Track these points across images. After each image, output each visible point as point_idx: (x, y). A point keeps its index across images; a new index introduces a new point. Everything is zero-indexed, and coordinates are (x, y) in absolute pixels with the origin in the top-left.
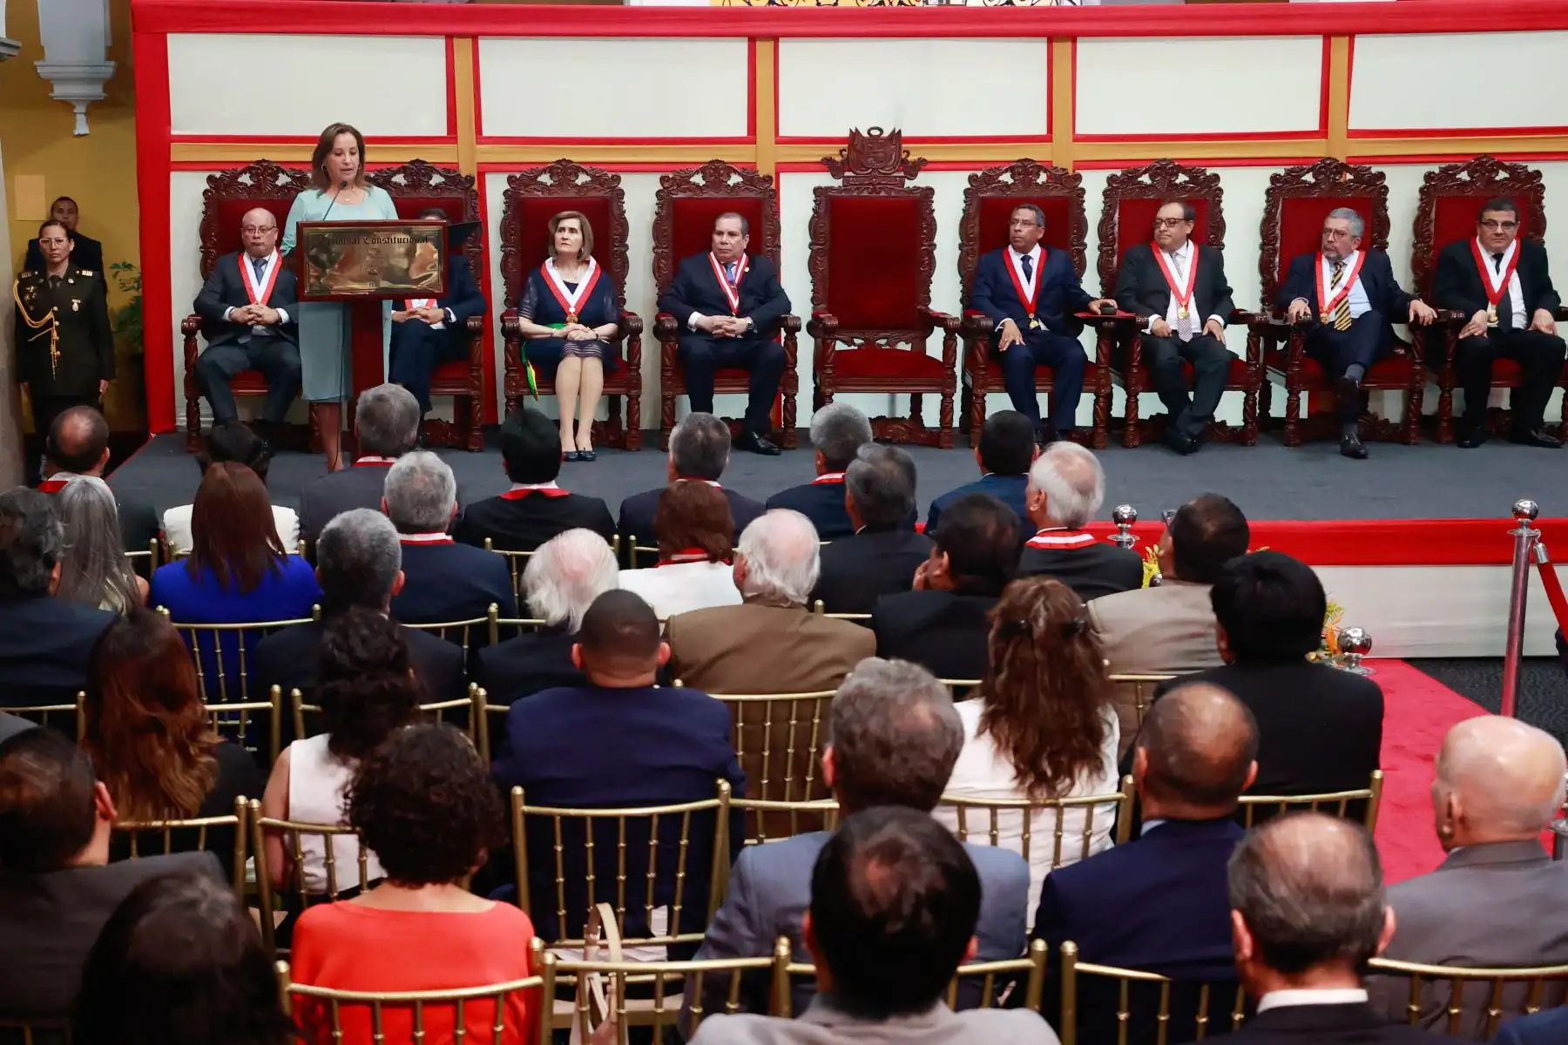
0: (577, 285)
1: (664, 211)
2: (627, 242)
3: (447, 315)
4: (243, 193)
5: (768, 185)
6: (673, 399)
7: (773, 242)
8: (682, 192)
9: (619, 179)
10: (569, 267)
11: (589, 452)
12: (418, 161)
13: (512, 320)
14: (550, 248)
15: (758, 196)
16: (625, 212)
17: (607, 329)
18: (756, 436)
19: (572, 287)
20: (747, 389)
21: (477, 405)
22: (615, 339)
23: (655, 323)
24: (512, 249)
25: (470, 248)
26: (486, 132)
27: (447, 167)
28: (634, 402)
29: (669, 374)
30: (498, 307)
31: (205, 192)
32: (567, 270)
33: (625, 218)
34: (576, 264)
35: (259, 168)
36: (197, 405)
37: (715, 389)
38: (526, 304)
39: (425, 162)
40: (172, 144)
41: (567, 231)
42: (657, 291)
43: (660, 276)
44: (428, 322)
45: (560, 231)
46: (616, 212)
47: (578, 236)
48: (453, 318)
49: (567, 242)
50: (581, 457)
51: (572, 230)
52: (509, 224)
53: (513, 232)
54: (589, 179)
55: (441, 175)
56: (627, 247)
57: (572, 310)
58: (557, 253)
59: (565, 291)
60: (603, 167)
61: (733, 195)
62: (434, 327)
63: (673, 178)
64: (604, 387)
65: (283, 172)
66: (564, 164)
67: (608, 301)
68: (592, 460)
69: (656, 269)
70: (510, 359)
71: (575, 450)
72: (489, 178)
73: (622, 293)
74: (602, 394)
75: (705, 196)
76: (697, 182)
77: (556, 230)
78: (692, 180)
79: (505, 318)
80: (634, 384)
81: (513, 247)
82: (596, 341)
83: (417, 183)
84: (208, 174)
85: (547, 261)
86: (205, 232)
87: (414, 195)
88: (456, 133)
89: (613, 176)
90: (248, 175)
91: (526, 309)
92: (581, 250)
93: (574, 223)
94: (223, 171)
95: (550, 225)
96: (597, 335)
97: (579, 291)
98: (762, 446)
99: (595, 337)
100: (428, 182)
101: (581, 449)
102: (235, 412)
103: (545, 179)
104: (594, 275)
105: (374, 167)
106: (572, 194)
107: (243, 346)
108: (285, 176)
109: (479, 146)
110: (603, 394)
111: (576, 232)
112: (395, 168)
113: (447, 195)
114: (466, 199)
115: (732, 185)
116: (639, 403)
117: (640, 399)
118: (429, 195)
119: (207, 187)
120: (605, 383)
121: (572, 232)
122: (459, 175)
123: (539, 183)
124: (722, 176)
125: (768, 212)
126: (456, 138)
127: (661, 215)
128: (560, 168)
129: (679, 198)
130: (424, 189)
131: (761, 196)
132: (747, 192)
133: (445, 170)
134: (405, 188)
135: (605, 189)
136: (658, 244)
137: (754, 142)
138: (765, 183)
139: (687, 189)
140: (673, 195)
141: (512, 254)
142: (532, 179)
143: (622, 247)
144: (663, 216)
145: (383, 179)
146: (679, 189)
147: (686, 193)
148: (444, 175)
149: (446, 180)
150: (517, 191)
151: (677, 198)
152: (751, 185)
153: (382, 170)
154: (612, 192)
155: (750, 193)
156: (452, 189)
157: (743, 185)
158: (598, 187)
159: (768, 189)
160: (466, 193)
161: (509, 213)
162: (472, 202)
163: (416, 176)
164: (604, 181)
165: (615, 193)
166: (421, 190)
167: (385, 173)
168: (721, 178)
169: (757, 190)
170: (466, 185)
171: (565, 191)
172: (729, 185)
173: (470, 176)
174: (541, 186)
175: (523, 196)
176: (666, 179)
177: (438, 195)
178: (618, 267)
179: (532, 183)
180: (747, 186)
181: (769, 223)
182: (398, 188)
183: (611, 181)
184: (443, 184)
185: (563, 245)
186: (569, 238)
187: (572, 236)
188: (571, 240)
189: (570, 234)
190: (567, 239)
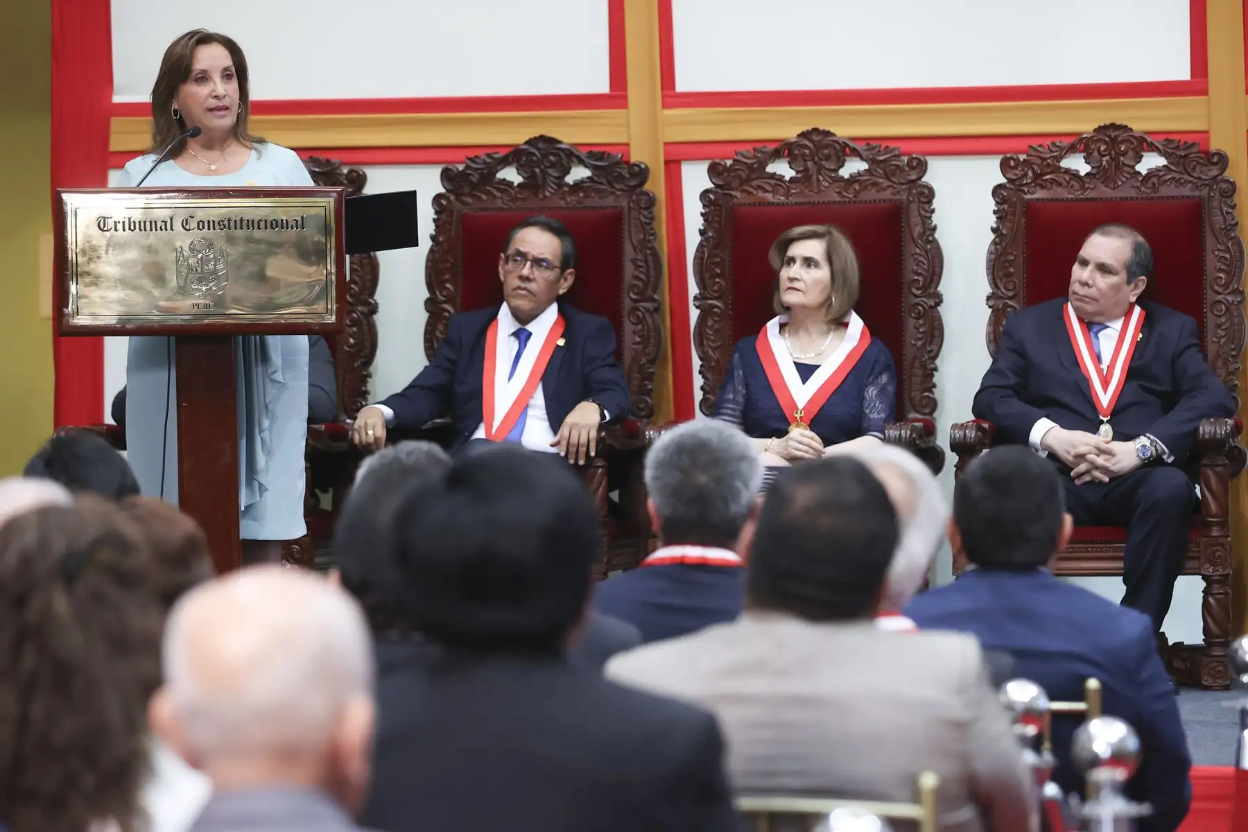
0: (816, 367)
1: (1008, 225)
5: (1217, 172)
7: (1226, 286)
8: (1043, 187)
9: (922, 167)
10: (807, 330)
12: (542, 138)
14: (773, 299)
15: (1197, 193)
16: (934, 229)
19: (806, 371)
24: (716, 303)
25: (637, 301)
26: (683, 84)
32: (803, 340)
33: (935, 243)
34: (823, 328)
39: (554, 141)
40: (114, 119)
41: (798, 263)
45: (788, 265)
46: (918, 229)
47: (823, 273)
49: (796, 285)
51: (809, 262)
52: (711, 256)
53: (718, 271)
54: (863, 166)
55: (588, 166)
56: (939, 300)
57: (800, 413)
58: (784, 307)
59: (791, 376)
60: (893, 146)
61: (1148, 193)
63: (1025, 163)
66: (815, 138)
69: (993, 341)
73: (928, 384)
75: (1089, 194)
77: (781, 262)
78: (1065, 163)
81: (716, 299)
83: (540, 180)
85: (769, 324)
88: (625, 88)
89: (912, 162)
92: (829, 301)
93: (813, 248)
95: (774, 256)
97: (819, 379)
103: (781, 167)
109: (669, 112)
111: (817, 265)
112: (501, 153)
113: (595, 201)
114: (630, 209)
115: (1143, 172)
118: (562, 204)
121: (809, 266)
122: (621, 164)
123: (767, 176)
124: (1124, 154)
125: (1217, 226)
126: (625, 97)
127: (1002, 233)
128: (807, 147)
129: (1038, 199)
130: (552, 191)
131: (1205, 192)
132: (1176, 187)
133: (591, 155)
134: (517, 189)
135: (895, 186)
136: (995, 290)
137: (1204, 92)
138: (1211, 167)
139: (1053, 181)
140: (1025, 194)
141: (716, 312)
142: (754, 168)
143: (929, 296)
144: (1005, 235)
145: (479, 174)
146: (1038, 182)
147: (1051, 189)
148: (590, 164)
149: (592, 173)
150: (726, 192)
151: (1032, 199)
152: (1183, 172)
153: (476, 157)
154: (910, 190)
155: (1181, 187)
156: (605, 189)
157: (1165, 171)
158: (881, 180)
159: (1219, 177)
160: (630, 197)
161: (710, 234)
162: (640, 213)
163: (538, 167)
164: (893, 168)
165: (914, 192)
166: (547, 194)
167: (482, 162)
168: (1122, 159)
169: (1195, 181)
170: (630, 182)
171: (815, 191)
172: (1139, 173)
173: (637, 165)
174: (773, 182)
175: (735, 201)
176: (1012, 163)
177: (579, 203)
178: (919, 336)
179: (754, 176)
180: (1173, 173)
181: (1220, 247)
182: (505, 189)
183: (907, 169)
184: (587, 180)
185: (789, 291)
186: (801, 276)
187: (808, 273)
188: (805, 283)
189: (804, 268)
190: (797, 279)
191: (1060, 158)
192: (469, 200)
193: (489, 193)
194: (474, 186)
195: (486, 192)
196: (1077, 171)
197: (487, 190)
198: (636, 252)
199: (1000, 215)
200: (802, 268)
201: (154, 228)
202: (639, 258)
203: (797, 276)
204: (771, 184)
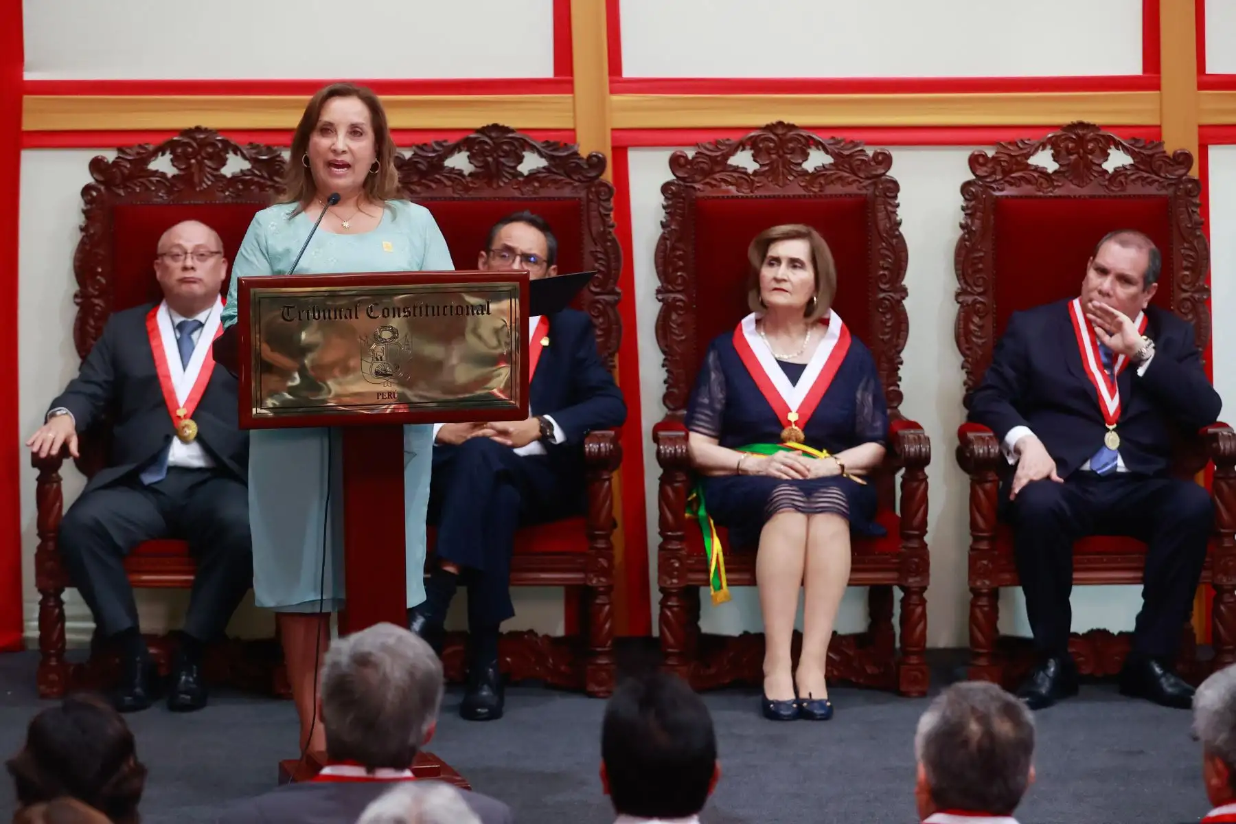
0: (803, 367)
1: (977, 222)
2: (904, 283)
3: (546, 428)
4: (157, 191)
5: (1182, 171)
6: (994, 596)
7: (1193, 284)
8: (1011, 184)
9: (887, 161)
10: (788, 332)
11: (821, 702)
12: (495, 127)
13: (673, 440)
14: (752, 296)
15: (1163, 192)
16: (899, 224)
17: (864, 454)
18: (1158, 670)
19: (793, 371)
20: (1140, 575)
21: (604, 605)
22: (877, 473)
23: (957, 443)
24: (679, 296)
25: (597, 294)
26: (629, 71)
27: (553, 138)
28: (915, 598)
29: (984, 546)
30: (652, 410)
31: (86, 190)
32: (783, 339)
33: (900, 237)
34: (802, 326)
35: (189, 145)
36: (60, 603)
37: (1076, 575)
38: (703, 405)
39: (507, 130)
40: (26, 98)
41: (784, 265)
42: (964, 377)
43: (968, 349)
44: (509, 442)
45: (771, 265)
46: (883, 224)
47: (807, 275)
48: (559, 436)
49: (784, 286)
50: (803, 711)
51: (794, 263)
52: (674, 248)
53: (681, 263)
54: (828, 160)
55: (541, 155)
56: (904, 292)
57: (793, 417)
58: (764, 305)
59: (779, 379)
60: (856, 136)
61: (1116, 191)
62: (520, 452)
63: (993, 158)
64: (853, 570)
65: (236, 150)
66: (780, 131)
67: (865, 398)
68: (827, 716)
69: (963, 337)
70: (669, 516)
71: (792, 697)
72: (636, 158)
73: (894, 378)
74: (849, 585)
75: (1057, 192)
76: (1041, 164)
77: (762, 262)
78: (1033, 161)
79: (662, 434)
80: (917, 562)
81: (679, 292)
82: (839, 480)
83: (493, 169)
84: (91, 154)
85: (744, 321)
86: (84, 266)
87: (487, 193)
88: (571, 73)
89: (876, 154)
90: (168, 156)
91: (703, 416)
92: (811, 300)
93: (797, 249)
94: (120, 149)
95: (753, 255)
96: (842, 467)
97: (808, 379)
98: (1170, 690)
99: (837, 471)
100: (515, 168)
101: (804, 695)
102: (134, 615)
103: (744, 160)
104: (837, 348)
105: (407, 138)
106: (795, 189)
107: (151, 489)
108: (239, 158)
109: (616, 98)
110: (852, 583)
111: (803, 265)
112: (452, 140)
113: (551, 192)
114: (589, 201)
115: (1111, 170)
116: (923, 602)
117: (926, 595)
118: (517, 194)
119: (88, 179)
120: (853, 562)
121: (795, 267)
122: (576, 154)
123: (731, 169)
124: (1092, 152)
125: (1183, 224)
126: (571, 83)
127: (972, 230)
128: (771, 140)
129: (1007, 197)
130: (507, 181)
131: (1170, 191)
132: (1143, 185)
133: (548, 144)
134: (469, 179)
135: (861, 180)
136: (964, 286)
137: (1157, 86)
138: (1176, 167)
139: (1022, 178)
140: (994, 190)
141: (679, 306)
142: (718, 161)
143: (895, 291)
144: (974, 231)
145: (428, 162)
146: (1007, 179)
147: (1019, 186)
148: (546, 154)
149: (549, 164)
150: (689, 184)
151: (1002, 196)
152: (1150, 170)
153: (425, 144)
154: (875, 184)
155: (1148, 186)
156: (562, 180)
157: (1133, 170)
158: (847, 175)
159: (1184, 178)
160: (588, 188)
161: (673, 227)
162: (599, 205)
163: (491, 156)
164: (859, 162)
165: (881, 187)
166: (502, 184)
167: (431, 150)
168: (1090, 157)
169: (1161, 180)
170: (589, 173)
171: (781, 184)
172: (1106, 172)
173: (596, 156)
174: (736, 175)
175: (699, 194)
176: (981, 160)
177: (534, 192)
178: (887, 330)
179: (718, 169)
180: (1140, 172)
181: (1186, 245)
182: (456, 178)
183: (873, 163)
184: (544, 171)
185: (776, 292)
186: (788, 277)
187: (794, 274)
188: (792, 283)
189: (790, 269)
190: (784, 280)
191: (1028, 156)
192: (418, 189)
193: (438, 182)
194: (423, 175)
195: (436, 180)
196: (1044, 168)
197: (437, 179)
198: (596, 244)
199: (969, 212)
200: (788, 269)
201: (338, 317)
202: (598, 250)
203: (785, 278)
204: (734, 177)
